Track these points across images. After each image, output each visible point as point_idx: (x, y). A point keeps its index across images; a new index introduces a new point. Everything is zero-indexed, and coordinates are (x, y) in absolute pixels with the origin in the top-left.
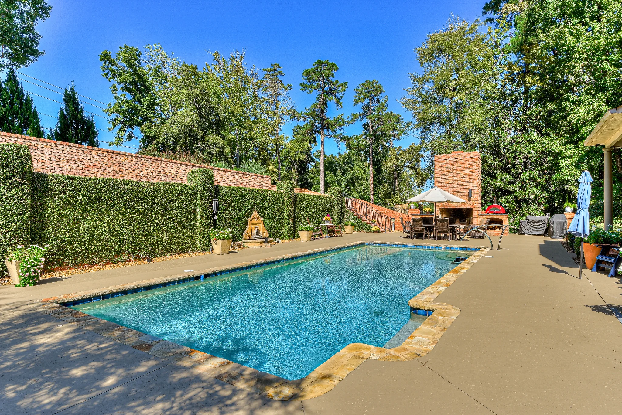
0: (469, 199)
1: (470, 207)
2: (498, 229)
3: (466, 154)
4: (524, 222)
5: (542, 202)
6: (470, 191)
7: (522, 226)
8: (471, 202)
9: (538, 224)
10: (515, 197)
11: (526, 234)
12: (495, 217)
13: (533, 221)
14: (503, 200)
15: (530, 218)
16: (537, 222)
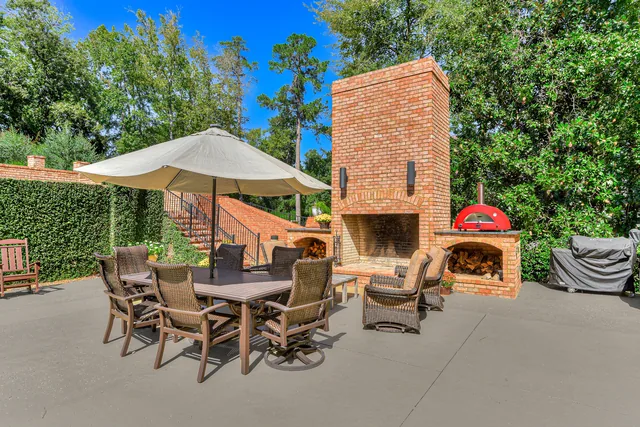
0: (410, 190)
1: (412, 212)
2: (488, 275)
3: (403, 68)
4: (563, 253)
5: (607, 201)
6: (411, 166)
7: (557, 266)
8: (414, 197)
9: (606, 261)
10: (539, 191)
11: (571, 290)
12: (479, 240)
13: (590, 252)
14: (507, 196)
15: (581, 243)
16: (602, 257)
